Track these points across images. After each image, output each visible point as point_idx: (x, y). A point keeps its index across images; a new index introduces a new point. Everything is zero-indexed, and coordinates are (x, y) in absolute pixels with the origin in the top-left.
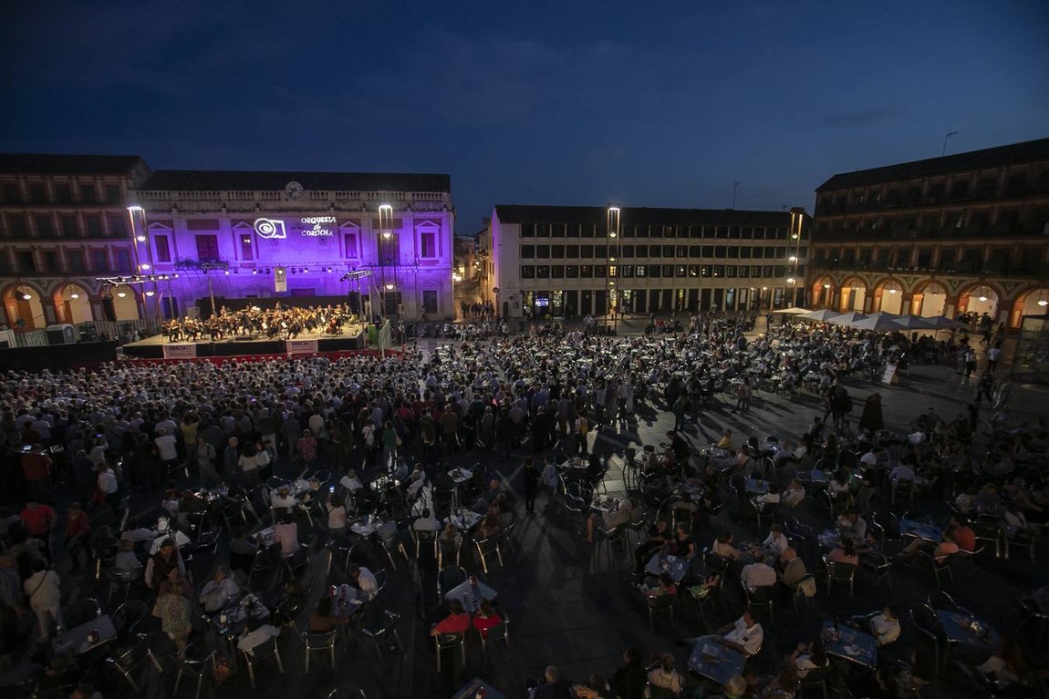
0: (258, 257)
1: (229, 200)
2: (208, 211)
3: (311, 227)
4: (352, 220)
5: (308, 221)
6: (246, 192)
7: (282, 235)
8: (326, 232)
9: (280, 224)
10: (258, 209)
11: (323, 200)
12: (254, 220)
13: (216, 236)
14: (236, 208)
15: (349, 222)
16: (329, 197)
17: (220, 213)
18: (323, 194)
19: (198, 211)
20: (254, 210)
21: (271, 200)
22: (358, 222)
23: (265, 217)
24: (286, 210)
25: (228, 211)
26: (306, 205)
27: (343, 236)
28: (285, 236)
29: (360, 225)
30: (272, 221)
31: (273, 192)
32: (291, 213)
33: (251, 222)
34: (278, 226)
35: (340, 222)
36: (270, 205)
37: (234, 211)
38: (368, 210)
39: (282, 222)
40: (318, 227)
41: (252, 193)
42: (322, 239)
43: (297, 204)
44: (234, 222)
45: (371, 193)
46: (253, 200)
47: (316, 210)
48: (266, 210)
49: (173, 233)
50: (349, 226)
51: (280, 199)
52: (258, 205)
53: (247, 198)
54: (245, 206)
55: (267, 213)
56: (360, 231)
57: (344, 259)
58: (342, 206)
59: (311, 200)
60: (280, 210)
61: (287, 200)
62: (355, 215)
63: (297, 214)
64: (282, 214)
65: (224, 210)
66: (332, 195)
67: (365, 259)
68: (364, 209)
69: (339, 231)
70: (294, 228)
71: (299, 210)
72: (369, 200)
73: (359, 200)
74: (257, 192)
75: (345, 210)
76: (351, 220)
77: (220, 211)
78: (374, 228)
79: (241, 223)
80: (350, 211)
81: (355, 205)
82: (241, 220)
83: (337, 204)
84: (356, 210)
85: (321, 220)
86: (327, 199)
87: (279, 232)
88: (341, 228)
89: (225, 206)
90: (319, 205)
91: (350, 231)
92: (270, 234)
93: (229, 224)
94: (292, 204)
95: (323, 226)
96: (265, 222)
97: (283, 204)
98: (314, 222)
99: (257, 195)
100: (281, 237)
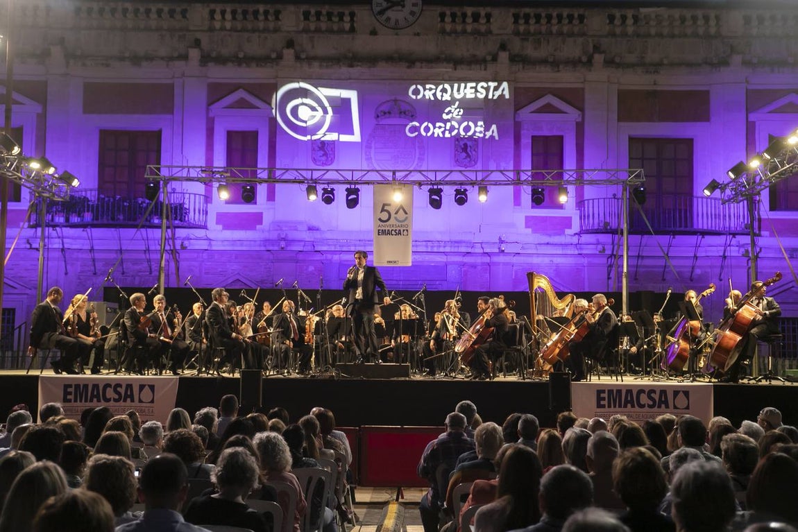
0: (271, 196)
1: (211, 29)
2: (149, 58)
3: (434, 111)
4: (561, 94)
5: (428, 93)
6: (261, 8)
7: (352, 133)
8: (478, 129)
9: (347, 102)
10: (289, 54)
11: (476, 33)
12: (276, 89)
13: (158, 134)
14: (225, 52)
15: (550, 99)
16: (495, 27)
17: (179, 64)
18: (476, 18)
19: (122, 59)
20: (280, 57)
21: (331, 31)
22: (574, 98)
23: (304, 79)
24: (372, 60)
25: (205, 59)
26: (430, 47)
27: (526, 141)
28: (356, 137)
29: (582, 110)
30: (324, 93)
31: (336, 10)
32: (383, 69)
33: (265, 92)
34: (341, 107)
35: (521, 97)
36: (324, 46)
37: (221, 60)
38: (609, 63)
39: (352, 95)
40: (455, 112)
41: (277, 14)
42: (464, 148)
43: (405, 43)
44: (217, 92)
45: (617, 14)
46: (276, 30)
47: (457, 62)
48: (310, 59)
49: (42, 118)
50: (548, 109)
51: (352, 30)
52: (290, 44)
53: (261, 25)
54: (254, 47)
55: (316, 68)
56: (580, 127)
57: (527, 208)
58: (530, 51)
59: (443, 32)
60: (353, 59)
61: (374, 33)
62: (567, 78)
63: (401, 70)
64: (356, 71)
65: (194, 54)
66: (502, 21)
67: (589, 208)
68: (598, 58)
69: (518, 127)
70: (387, 114)
71: (410, 60)
72: (613, 35)
73: (583, 34)
74: (292, 8)
75: (544, 62)
76: (559, 94)
77: (184, 57)
78: (619, 120)
79: (240, 94)
80: (555, 64)
81: (572, 49)
82: (235, 88)
83: (516, 45)
84: (574, 63)
85: (468, 91)
86: (489, 32)
87: (343, 124)
88: (525, 114)
89: (197, 43)
90: (462, 48)
91: (548, 126)
92: (318, 127)
93: (203, 96)
94: (386, 42)
95: (471, 109)
96: (304, 93)
97: (363, 43)
98: (447, 97)
99: (291, 19)
100: (345, 138)
